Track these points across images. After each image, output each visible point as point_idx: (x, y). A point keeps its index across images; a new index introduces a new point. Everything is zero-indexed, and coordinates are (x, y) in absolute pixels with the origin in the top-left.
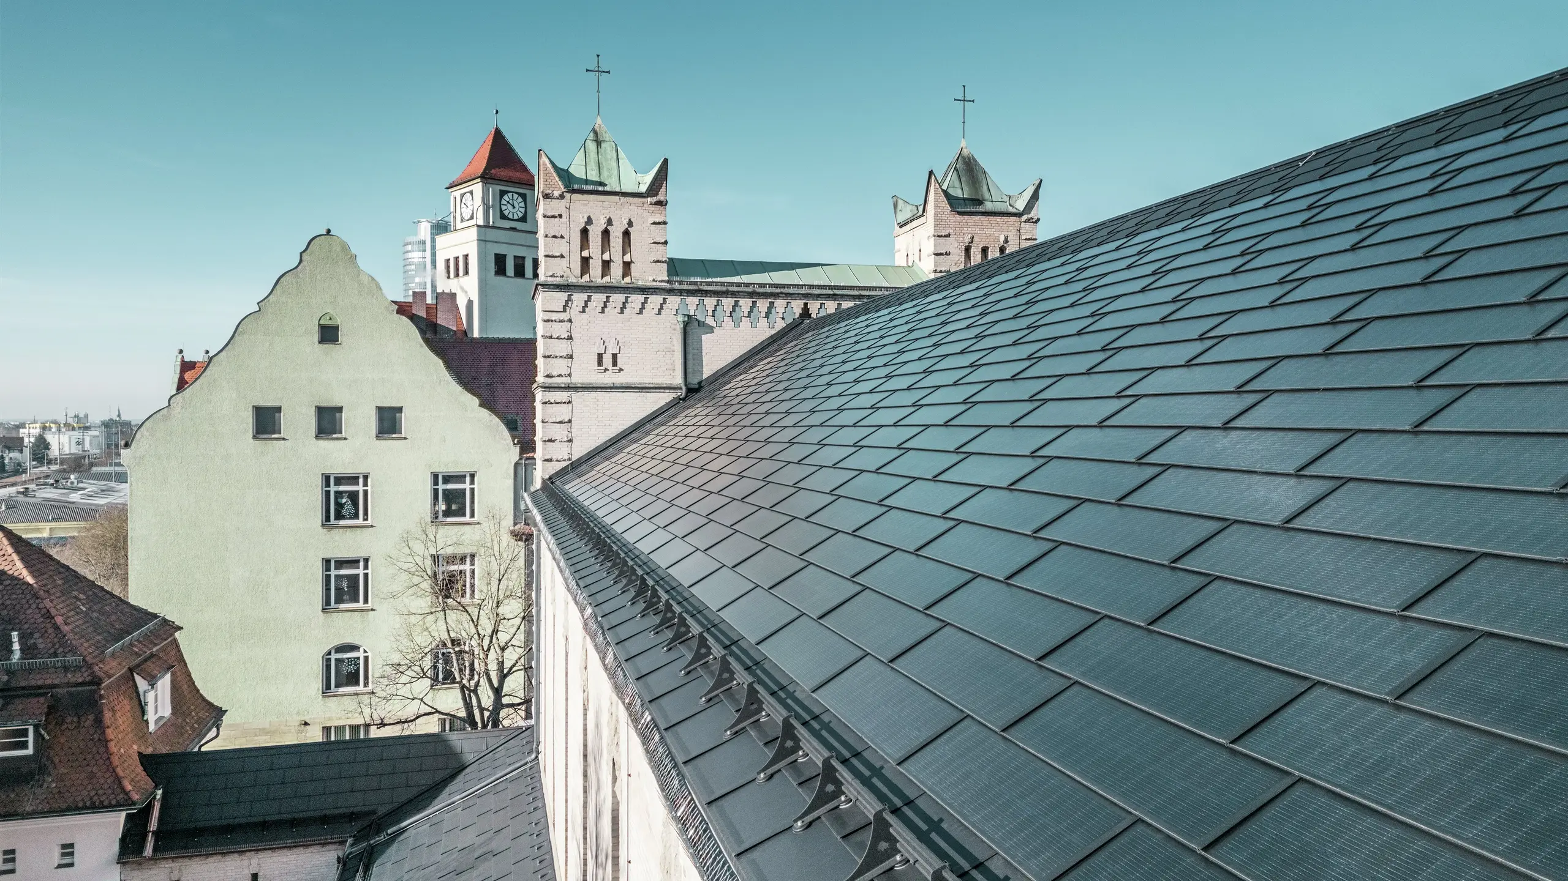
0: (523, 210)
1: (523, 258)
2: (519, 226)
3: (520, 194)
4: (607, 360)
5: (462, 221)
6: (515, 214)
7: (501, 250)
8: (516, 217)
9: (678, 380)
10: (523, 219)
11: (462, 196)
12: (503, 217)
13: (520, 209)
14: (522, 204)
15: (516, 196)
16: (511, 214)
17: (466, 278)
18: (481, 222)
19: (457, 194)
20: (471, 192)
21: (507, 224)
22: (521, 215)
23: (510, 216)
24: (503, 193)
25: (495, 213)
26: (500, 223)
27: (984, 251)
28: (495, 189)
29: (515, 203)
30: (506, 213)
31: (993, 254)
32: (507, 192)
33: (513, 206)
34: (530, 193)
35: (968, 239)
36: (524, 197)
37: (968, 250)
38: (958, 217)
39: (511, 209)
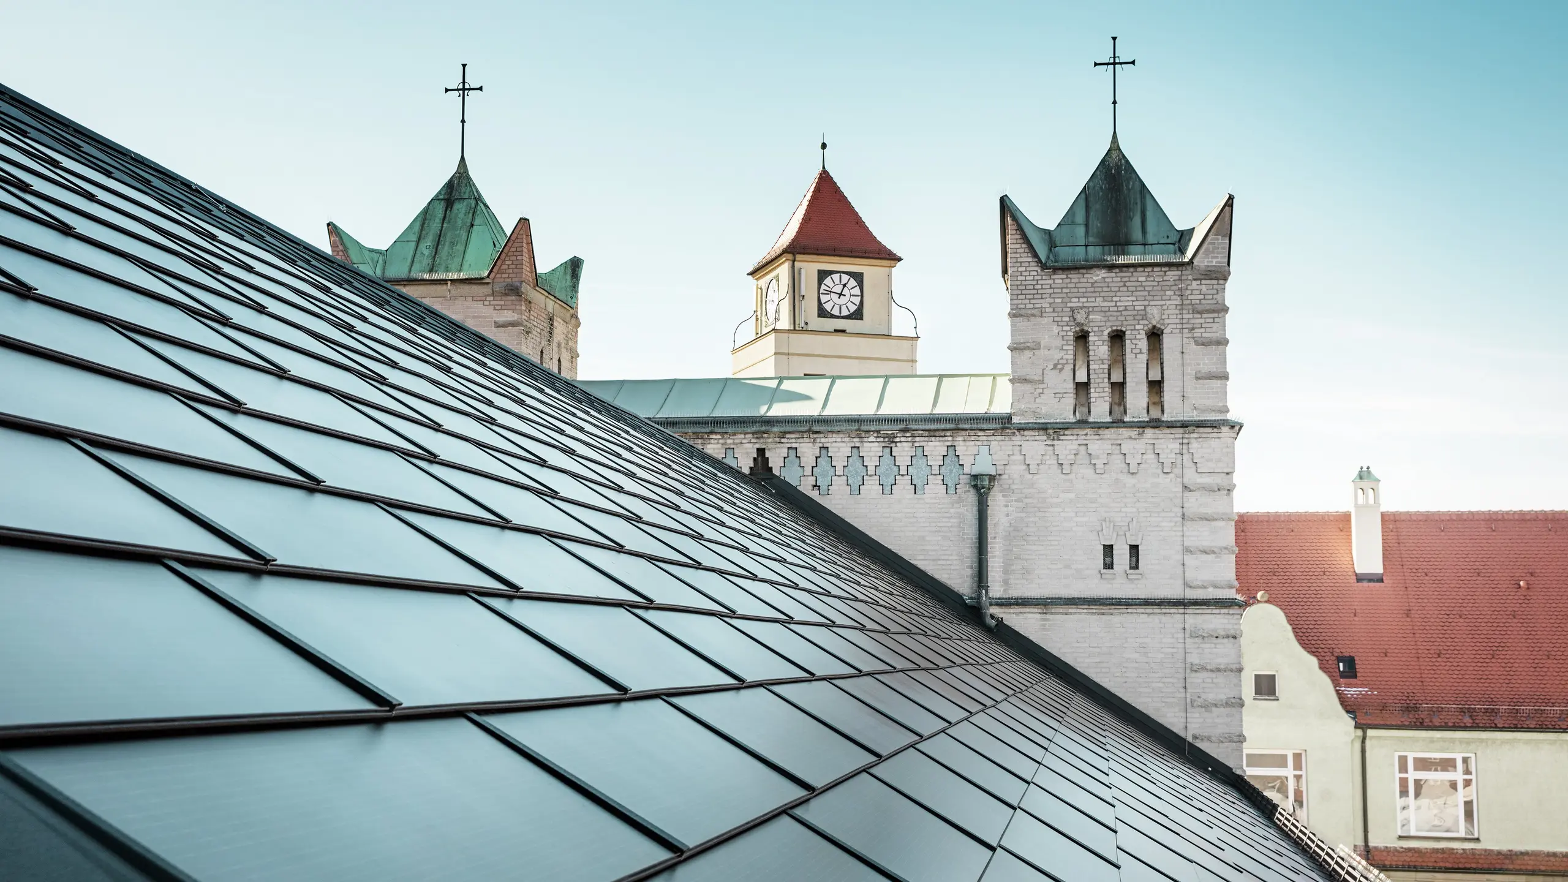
0: (857, 300)
2: (850, 325)
3: (851, 274)
5: (767, 324)
6: (844, 308)
7: (815, 369)
8: (845, 313)
10: (857, 314)
11: (769, 285)
12: (822, 313)
13: (853, 299)
14: (857, 291)
15: (845, 278)
16: (837, 308)
18: (785, 323)
20: (777, 278)
21: (830, 325)
22: (853, 308)
23: (836, 312)
24: (823, 275)
25: (809, 308)
26: (817, 323)
27: (1117, 338)
28: (810, 267)
29: (846, 291)
30: (828, 307)
31: (1137, 345)
32: (831, 273)
33: (841, 295)
34: (871, 270)
35: (1080, 317)
36: (858, 277)
37: (1082, 338)
38: (1059, 278)
39: (835, 297)
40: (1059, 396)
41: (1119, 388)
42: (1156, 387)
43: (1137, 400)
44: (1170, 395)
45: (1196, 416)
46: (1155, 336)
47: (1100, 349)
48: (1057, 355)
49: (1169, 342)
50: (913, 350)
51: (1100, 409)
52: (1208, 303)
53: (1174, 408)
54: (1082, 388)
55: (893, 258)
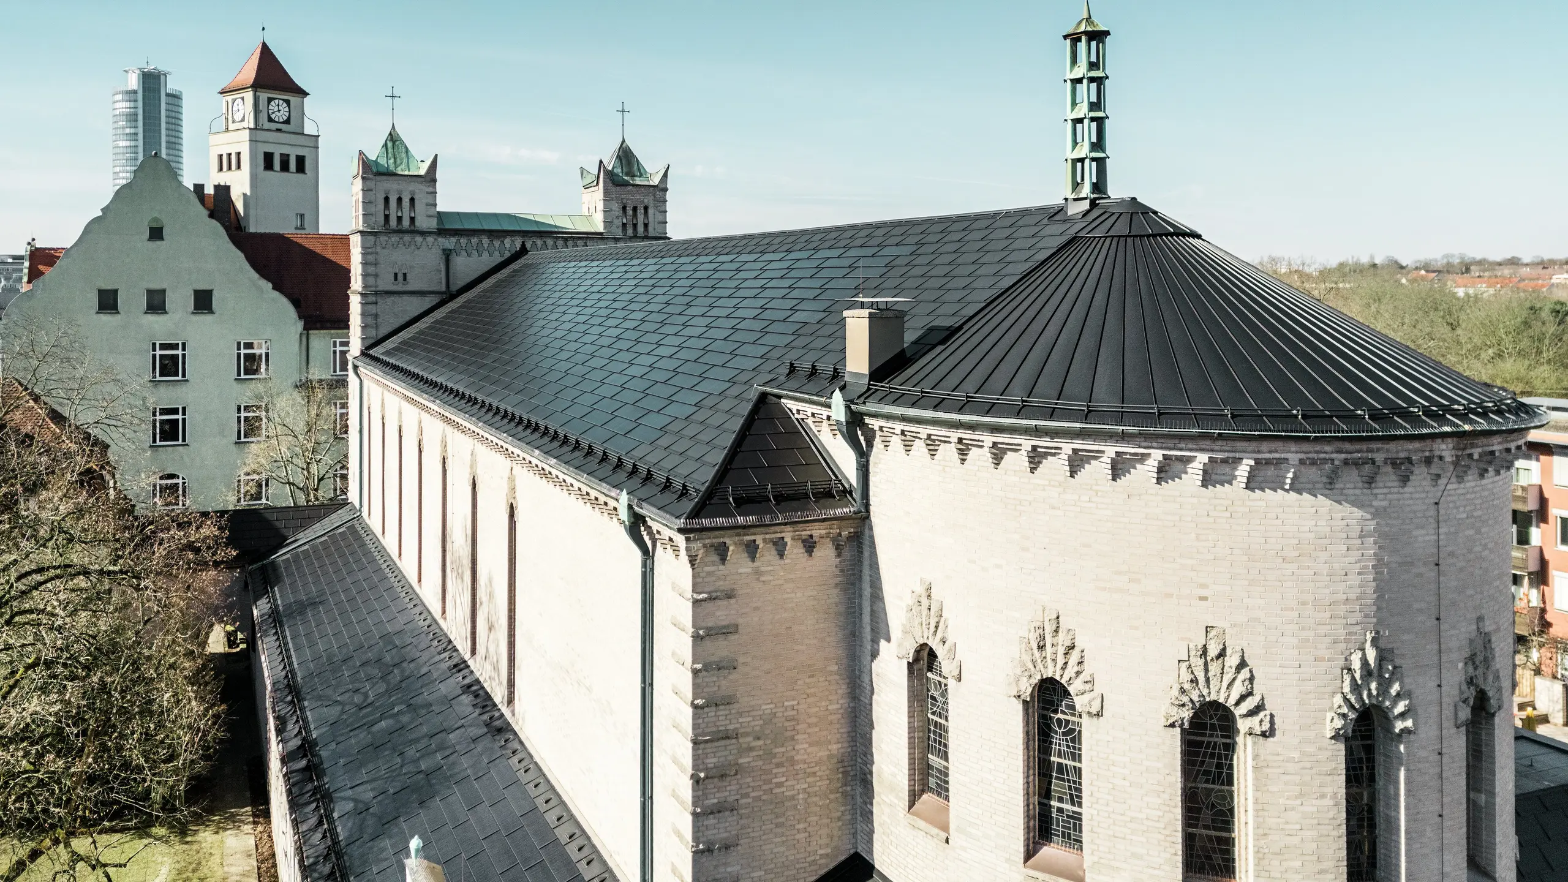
0: (287, 114)
1: (288, 155)
2: (284, 127)
3: (284, 100)
4: (400, 277)
5: (233, 122)
6: (280, 118)
7: (269, 149)
8: (281, 120)
9: (444, 289)
10: (287, 122)
11: (234, 101)
12: (270, 120)
13: (285, 113)
14: (287, 109)
15: (281, 102)
16: (277, 117)
17: (238, 172)
18: (252, 126)
19: (230, 98)
20: (243, 99)
21: (274, 126)
22: (285, 118)
23: (277, 119)
24: (270, 100)
25: (264, 117)
26: (267, 125)
27: (635, 209)
28: (264, 96)
29: (280, 108)
30: (273, 116)
31: (640, 211)
32: (274, 99)
33: (279, 111)
34: (294, 100)
35: (624, 201)
36: (288, 102)
37: (624, 208)
38: (618, 188)
39: (277, 113)
40: (618, 228)
41: (635, 226)
42: (646, 225)
43: (641, 229)
44: (650, 229)
45: (657, 235)
46: (646, 208)
47: (630, 212)
48: (617, 213)
49: (651, 211)
50: (317, 141)
51: (630, 232)
52: (662, 199)
53: (651, 233)
54: (624, 225)
55: (305, 94)
